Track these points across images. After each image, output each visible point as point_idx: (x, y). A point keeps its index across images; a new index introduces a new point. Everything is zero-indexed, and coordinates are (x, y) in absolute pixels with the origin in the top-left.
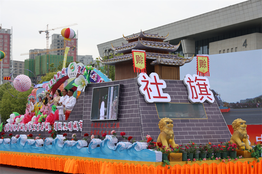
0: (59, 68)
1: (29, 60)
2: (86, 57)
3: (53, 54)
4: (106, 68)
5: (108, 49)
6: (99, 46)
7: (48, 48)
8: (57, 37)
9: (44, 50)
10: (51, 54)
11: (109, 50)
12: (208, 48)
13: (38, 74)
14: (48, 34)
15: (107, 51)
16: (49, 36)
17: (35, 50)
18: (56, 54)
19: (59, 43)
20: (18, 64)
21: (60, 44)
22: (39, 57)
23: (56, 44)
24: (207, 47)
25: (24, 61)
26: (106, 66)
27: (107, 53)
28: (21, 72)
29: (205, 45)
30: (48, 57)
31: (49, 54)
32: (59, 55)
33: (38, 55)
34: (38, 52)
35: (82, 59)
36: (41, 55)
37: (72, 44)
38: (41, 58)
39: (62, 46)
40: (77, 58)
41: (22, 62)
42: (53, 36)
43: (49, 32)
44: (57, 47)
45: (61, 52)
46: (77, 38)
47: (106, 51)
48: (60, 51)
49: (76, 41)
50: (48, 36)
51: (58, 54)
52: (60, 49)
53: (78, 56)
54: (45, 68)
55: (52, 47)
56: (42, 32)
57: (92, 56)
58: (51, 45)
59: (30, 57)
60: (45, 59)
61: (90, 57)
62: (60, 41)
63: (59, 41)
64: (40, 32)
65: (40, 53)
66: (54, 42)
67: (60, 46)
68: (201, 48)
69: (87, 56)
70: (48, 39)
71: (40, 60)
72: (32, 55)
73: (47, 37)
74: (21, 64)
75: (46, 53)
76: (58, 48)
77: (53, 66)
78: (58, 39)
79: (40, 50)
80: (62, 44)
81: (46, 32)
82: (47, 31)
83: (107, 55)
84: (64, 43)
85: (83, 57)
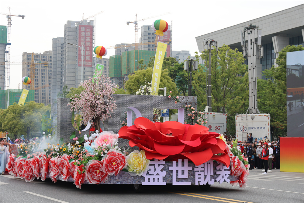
0: (150, 65)
1: (114, 56)
2: (181, 52)
3: (142, 49)
4: (207, 64)
5: (209, 40)
6: (198, 39)
7: (136, 43)
8: (148, 29)
9: (132, 45)
10: (141, 49)
11: (212, 42)
13: (125, 74)
14: (137, 25)
15: (209, 43)
16: (138, 28)
17: (122, 44)
18: (147, 49)
19: (149, 36)
20: (102, 61)
21: (151, 38)
22: (126, 53)
23: (147, 38)
25: (109, 58)
26: (207, 62)
27: (208, 45)
28: (105, 71)
30: (137, 52)
31: (138, 49)
32: (149, 51)
33: (125, 51)
34: (126, 47)
35: (177, 55)
36: (129, 51)
37: (165, 37)
38: (129, 54)
39: (153, 39)
40: (171, 54)
41: (107, 59)
42: (143, 28)
43: (137, 22)
44: (147, 41)
45: (153, 47)
46: (171, 30)
47: (207, 43)
48: (151, 46)
49: (170, 33)
50: (136, 27)
51: (149, 49)
52: (151, 43)
53: (172, 52)
54: (133, 65)
55: (142, 41)
56: (130, 22)
57: (189, 52)
58: (141, 39)
59: (116, 53)
60: (133, 55)
61: (186, 53)
62: (151, 33)
63: (149, 34)
64: (128, 23)
65: (127, 48)
66: (143, 35)
67: (151, 40)
69: (183, 51)
70: (136, 31)
71: (127, 56)
72: (118, 51)
73: (135, 29)
74: (106, 61)
75: (135, 48)
76: (149, 41)
77: (143, 62)
78: (149, 31)
79: (127, 44)
80: (153, 38)
81: (134, 23)
82: (136, 22)
83: (209, 48)
84: (155, 37)
85: (179, 53)
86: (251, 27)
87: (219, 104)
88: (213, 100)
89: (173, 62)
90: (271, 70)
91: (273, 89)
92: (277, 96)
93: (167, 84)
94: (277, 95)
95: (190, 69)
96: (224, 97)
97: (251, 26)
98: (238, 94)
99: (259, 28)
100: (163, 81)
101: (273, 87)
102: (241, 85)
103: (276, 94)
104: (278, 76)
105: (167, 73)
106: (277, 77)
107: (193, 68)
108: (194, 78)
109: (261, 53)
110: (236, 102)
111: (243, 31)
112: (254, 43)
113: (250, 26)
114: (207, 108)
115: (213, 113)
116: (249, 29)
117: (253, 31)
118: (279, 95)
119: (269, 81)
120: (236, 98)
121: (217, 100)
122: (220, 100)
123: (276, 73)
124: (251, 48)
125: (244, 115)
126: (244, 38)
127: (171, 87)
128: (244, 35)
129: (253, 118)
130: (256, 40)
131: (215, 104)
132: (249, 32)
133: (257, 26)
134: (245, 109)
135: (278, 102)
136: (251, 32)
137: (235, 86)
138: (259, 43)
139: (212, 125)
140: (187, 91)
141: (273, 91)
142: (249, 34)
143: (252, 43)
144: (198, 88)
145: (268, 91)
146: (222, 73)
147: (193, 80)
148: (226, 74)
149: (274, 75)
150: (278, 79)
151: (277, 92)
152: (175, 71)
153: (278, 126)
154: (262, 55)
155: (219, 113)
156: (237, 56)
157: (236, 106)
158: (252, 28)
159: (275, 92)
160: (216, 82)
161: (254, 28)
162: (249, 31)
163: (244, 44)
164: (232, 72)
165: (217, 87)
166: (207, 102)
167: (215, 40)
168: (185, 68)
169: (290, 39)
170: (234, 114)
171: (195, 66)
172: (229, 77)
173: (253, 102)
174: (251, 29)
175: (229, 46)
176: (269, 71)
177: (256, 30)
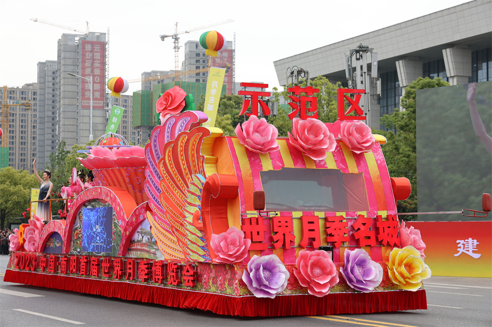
3: (187, 80)
5: (296, 69)
6: (277, 64)
10: (184, 80)
11: (299, 72)
15: (295, 73)
21: (201, 61)
22: (160, 87)
23: (194, 61)
27: (294, 77)
32: (199, 83)
33: (159, 82)
34: (159, 77)
36: (164, 83)
37: (224, 61)
40: (233, 88)
42: (188, 45)
44: (195, 66)
45: (204, 76)
47: (292, 73)
49: (232, 54)
51: (198, 80)
52: (201, 70)
53: (235, 84)
58: (184, 64)
67: (201, 64)
70: (177, 50)
72: (146, 83)
74: (126, 100)
83: (295, 81)
90: (393, 117)
91: (396, 145)
92: (403, 157)
94: (403, 155)
97: (360, 48)
99: (374, 51)
101: (396, 143)
103: (401, 154)
104: (404, 126)
106: (402, 128)
109: (378, 90)
111: (348, 53)
112: (366, 74)
116: (357, 52)
117: (364, 55)
118: (406, 155)
119: (391, 133)
123: (400, 121)
124: (362, 82)
128: (350, 61)
130: (369, 66)
132: (358, 57)
133: (370, 47)
135: (404, 167)
136: (362, 57)
138: (375, 73)
141: (397, 149)
142: (358, 59)
143: (364, 74)
145: (389, 150)
149: (398, 124)
150: (405, 131)
151: (403, 150)
153: (405, 204)
154: (378, 93)
158: (362, 51)
159: (399, 151)
161: (366, 50)
162: (358, 54)
163: (350, 75)
167: (305, 68)
171: (273, 110)
174: (361, 53)
176: (391, 118)
177: (369, 53)
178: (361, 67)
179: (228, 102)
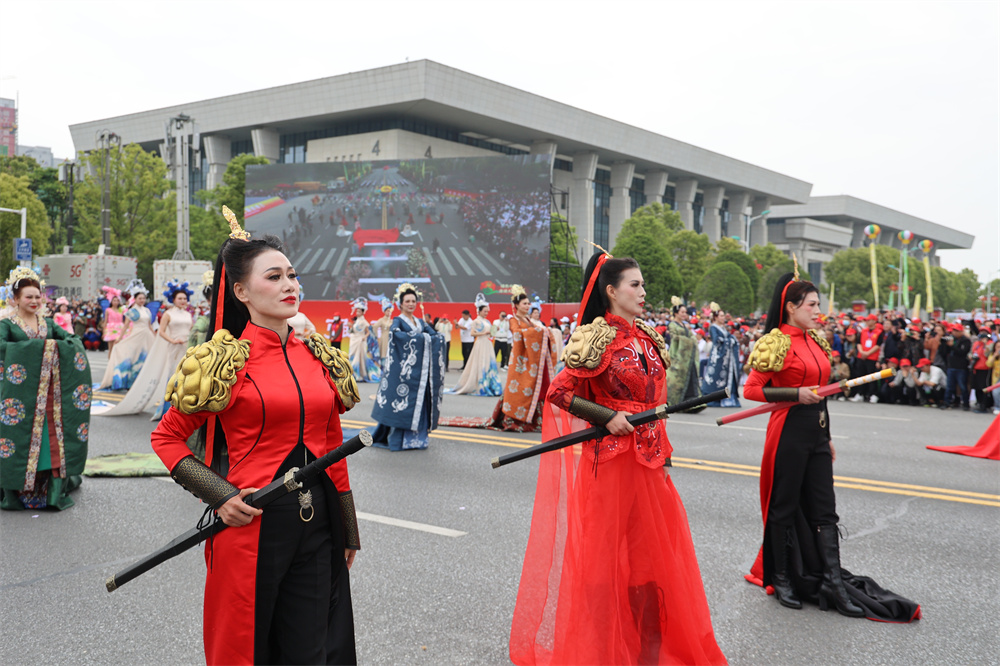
5: (106, 133)
11: (111, 136)
12: (305, 150)
15: (106, 137)
24: (301, 148)
27: (105, 142)
29: (300, 145)
37: (5, 120)
47: (103, 136)
49: (15, 113)
68: (291, 149)
83: (106, 146)
85: (31, 150)
86: (182, 119)
87: (123, 243)
88: (113, 236)
89: (31, 166)
93: (27, 203)
95: (70, 178)
96: (132, 230)
98: (157, 227)
99: (196, 122)
100: (20, 198)
102: (161, 213)
105: (27, 184)
107: (75, 178)
108: (77, 196)
110: (152, 240)
111: (168, 121)
112: (187, 145)
113: (181, 116)
114: (102, 248)
115: (112, 257)
116: (178, 120)
117: (186, 125)
120: (153, 234)
121: (118, 235)
122: (125, 235)
125: (168, 261)
126: (168, 135)
127: (35, 210)
128: (169, 129)
129: (183, 267)
130: (191, 138)
131: (115, 243)
132: (178, 126)
133: (192, 117)
134: (169, 253)
136: (182, 126)
137: (150, 213)
138: (196, 145)
139: (111, 277)
140: (58, 217)
142: (178, 128)
143: (184, 145)
144: (84, 213)
146: (128, 190)
147: (74, 198)
148: (136, 193)
152: (36, 181)
154: (198, 166)
155: (123, 258)
156: (154, 164)
157: (151, 247)
158: (184, 120)
160: (116, 205)
161: (187, 120)
162: (179, 123)
163: (168, 143)
164: (146, 190)
165: (119, 214)
166: (101, 238)
167: (118, 133)
168: (61, 176)
169: (233, 145)
170: (150, 260)
171: (78, 175)
172: (140, 198)
173: (183, 242)
174: (182, 122)
175: (141, 144)
177: (190, 124)
178: (182, 138)
179: (20, 164)
